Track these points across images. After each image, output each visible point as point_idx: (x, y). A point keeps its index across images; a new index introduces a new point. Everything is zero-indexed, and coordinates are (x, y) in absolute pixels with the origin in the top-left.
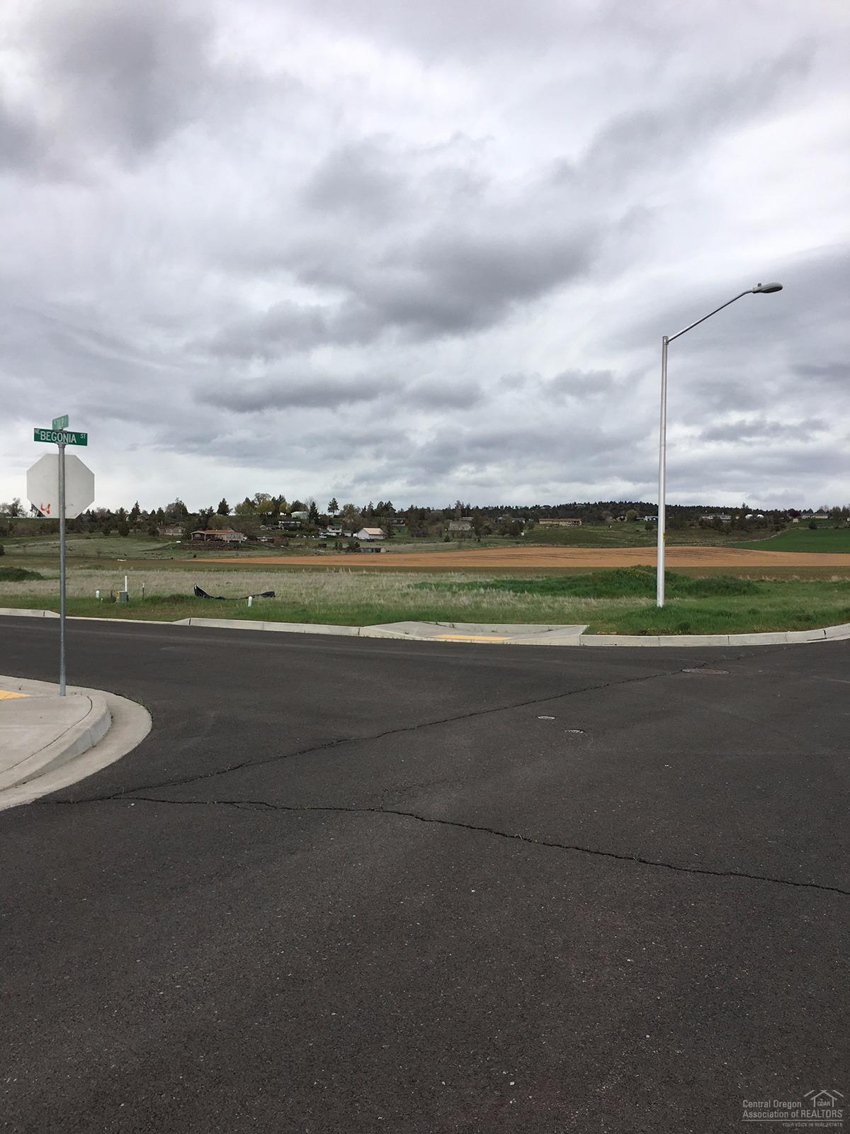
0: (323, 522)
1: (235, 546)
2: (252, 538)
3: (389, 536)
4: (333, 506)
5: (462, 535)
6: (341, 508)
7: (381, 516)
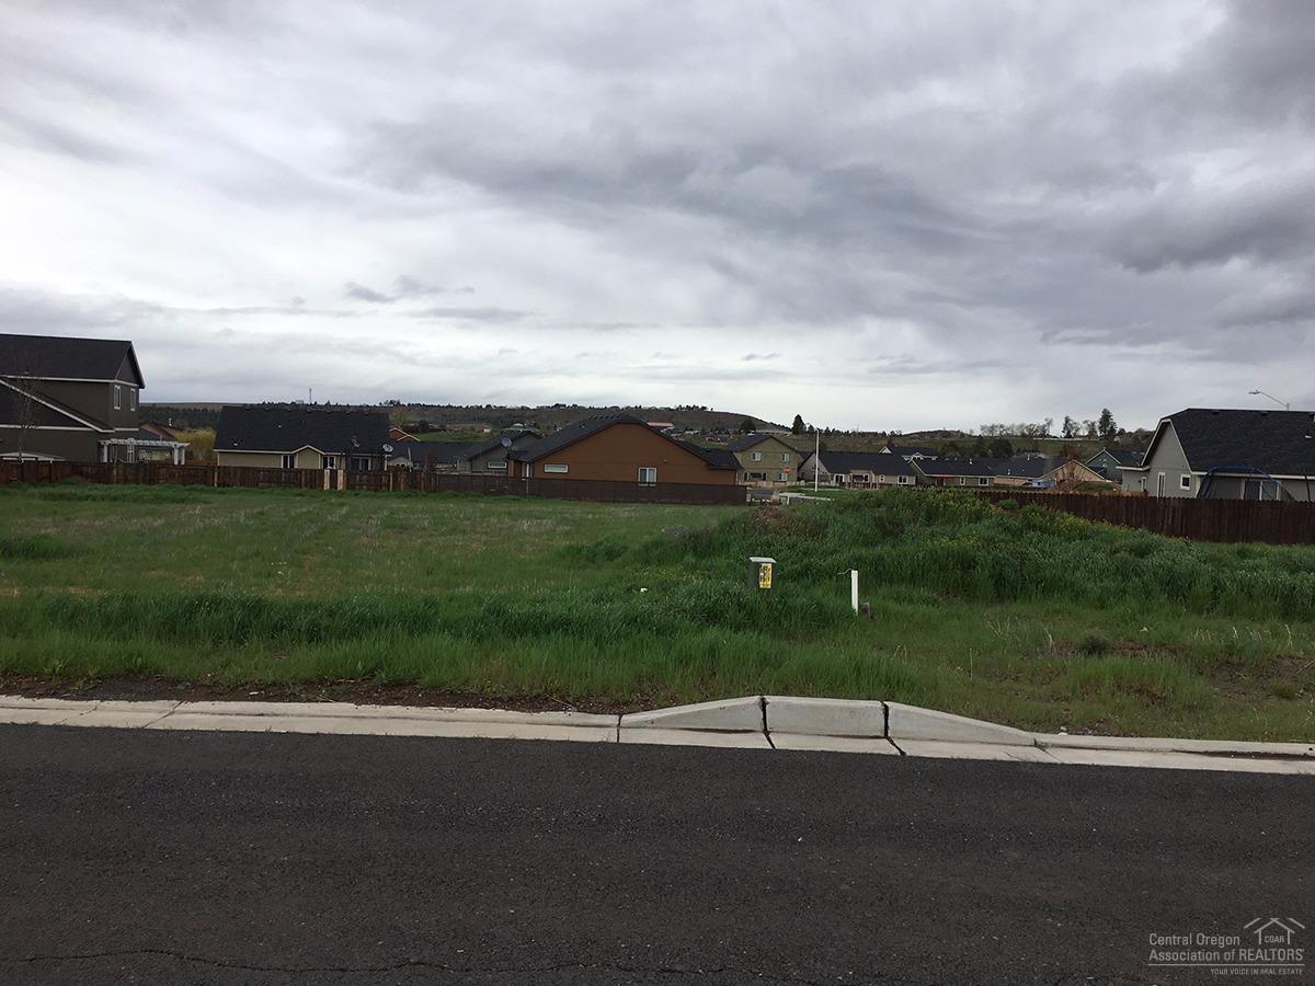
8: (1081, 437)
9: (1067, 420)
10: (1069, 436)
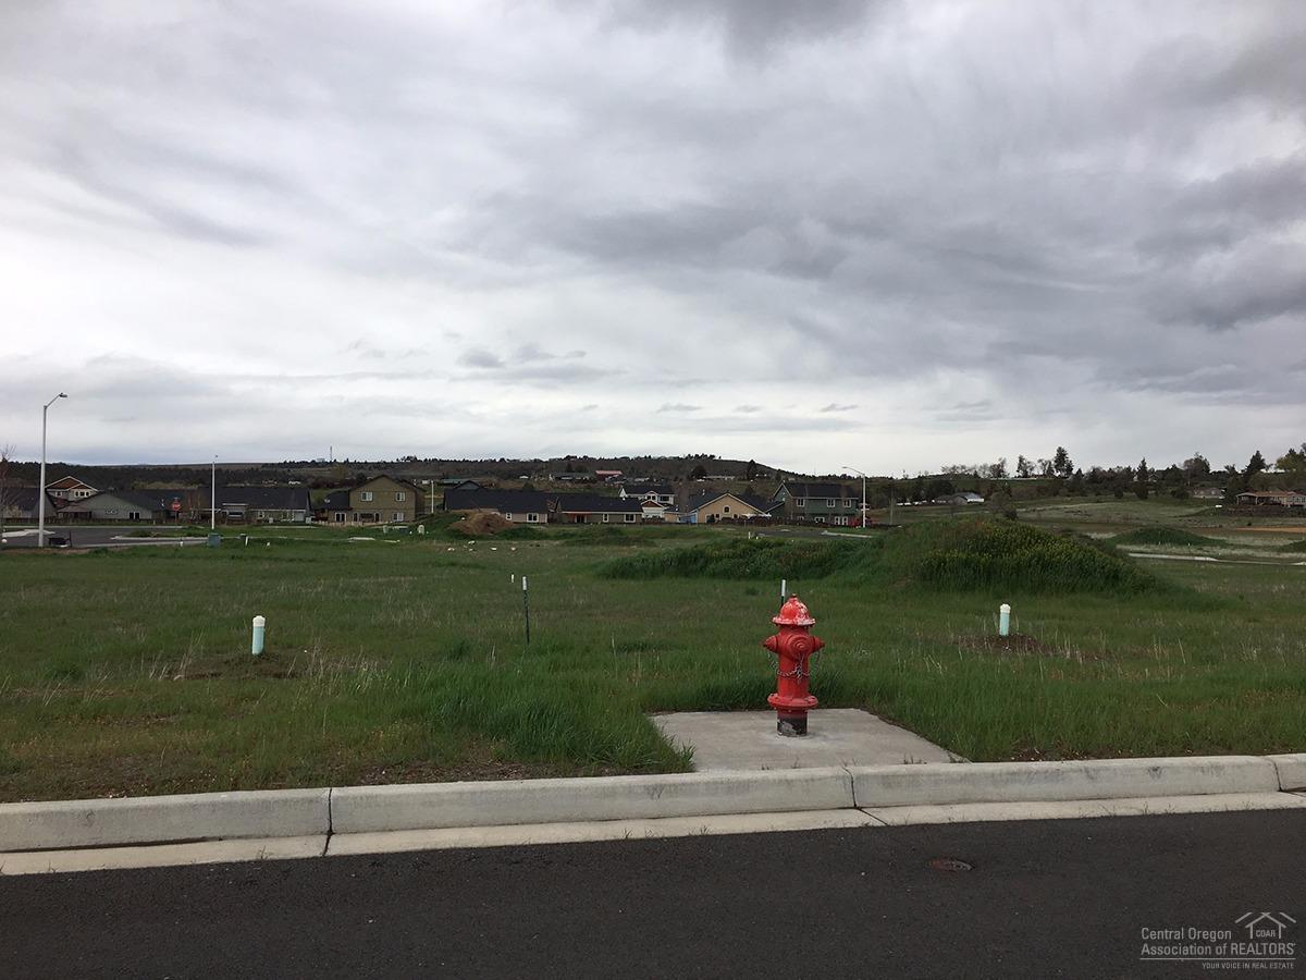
1: (1299, 511)
8: (1036, 476)
9: (1021, 460)
10: (1026, 475)
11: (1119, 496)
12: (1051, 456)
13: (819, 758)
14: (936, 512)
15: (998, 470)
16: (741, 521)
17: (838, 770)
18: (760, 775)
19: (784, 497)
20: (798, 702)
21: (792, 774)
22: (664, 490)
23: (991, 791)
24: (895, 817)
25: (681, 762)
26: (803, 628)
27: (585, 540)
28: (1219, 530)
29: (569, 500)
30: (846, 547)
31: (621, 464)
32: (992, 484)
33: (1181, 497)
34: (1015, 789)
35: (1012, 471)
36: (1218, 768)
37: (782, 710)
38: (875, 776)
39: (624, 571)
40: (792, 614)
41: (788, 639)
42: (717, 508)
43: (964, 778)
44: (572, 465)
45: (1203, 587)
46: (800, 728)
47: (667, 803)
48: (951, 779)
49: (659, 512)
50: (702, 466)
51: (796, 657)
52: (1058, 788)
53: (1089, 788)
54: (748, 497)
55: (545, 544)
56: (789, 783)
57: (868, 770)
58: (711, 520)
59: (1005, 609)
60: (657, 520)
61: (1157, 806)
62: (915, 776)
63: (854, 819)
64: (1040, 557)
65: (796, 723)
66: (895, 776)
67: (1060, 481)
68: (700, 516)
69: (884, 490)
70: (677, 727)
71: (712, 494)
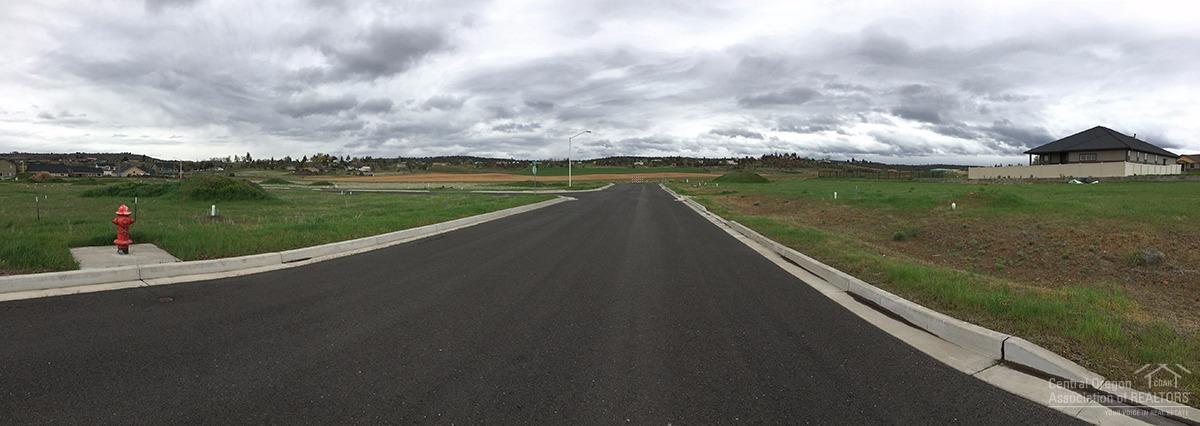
0: (346, 164)
1: (316, 173)
2: (321, 170)
3: (373, 170)
4: (348, 158)
5: (404, 169)
6: (351, 159)
7: (367, 161)
11: (266, 169)
12: (246, 155)
13: (129, 262)
14: (206, 174)
15: (228, 159)
16: (139, 176)
17: (135, 267)
18: (105, 270)
19: (155, 167)
20: (125, 242)
21: (117, 269)
22: (112, 165)
23: (189, 272)
24: (152, 283)
25: (76, 266)
26: (127, 216)
27: (79, 183)
28: (294, 179)
29: (76, 169)
30: (168, 185)
31: (97, 155)
32: (226, 164)
33: (284, 169)
34: (197, 270)
35: (233, 160)
36: (264, 257)
37: (119, 245)
38: (148, 268)
39: (89, 194)
40: (122, 211)
41: (121, 220)
42: (130, 172)
43: (181, 267)
44: (78, 156)
45: (283, 198)
46: (126, 252)
47: (67, 282)
48: (174, 268)
49: (110, 173)
50: (126, 157)
51: (125, 226)
52: (212, 269)
53: (223, 269)
54: (142, 168)
55: (65, 184)
56: (115, 272)
57: (146, 266)
58: (129, 176)
59: (213, 207)
60: (109, 176)
61: (242, 273)
62: (163, 268)
63: (138, 284)
64: (231, 189)
65: (125, 250)
66: (155, 268)
67: (248, 164)
68: (125, 174)
69: (189, 166)
70: (77, 253)
71: (129, 166)
